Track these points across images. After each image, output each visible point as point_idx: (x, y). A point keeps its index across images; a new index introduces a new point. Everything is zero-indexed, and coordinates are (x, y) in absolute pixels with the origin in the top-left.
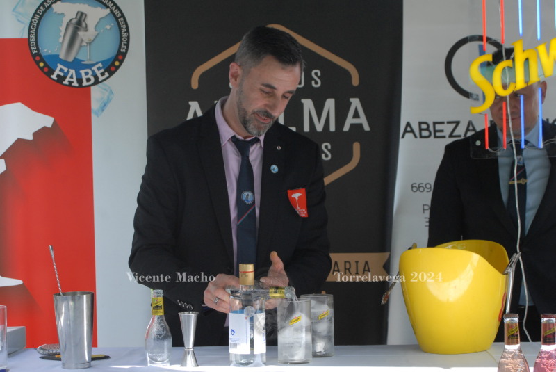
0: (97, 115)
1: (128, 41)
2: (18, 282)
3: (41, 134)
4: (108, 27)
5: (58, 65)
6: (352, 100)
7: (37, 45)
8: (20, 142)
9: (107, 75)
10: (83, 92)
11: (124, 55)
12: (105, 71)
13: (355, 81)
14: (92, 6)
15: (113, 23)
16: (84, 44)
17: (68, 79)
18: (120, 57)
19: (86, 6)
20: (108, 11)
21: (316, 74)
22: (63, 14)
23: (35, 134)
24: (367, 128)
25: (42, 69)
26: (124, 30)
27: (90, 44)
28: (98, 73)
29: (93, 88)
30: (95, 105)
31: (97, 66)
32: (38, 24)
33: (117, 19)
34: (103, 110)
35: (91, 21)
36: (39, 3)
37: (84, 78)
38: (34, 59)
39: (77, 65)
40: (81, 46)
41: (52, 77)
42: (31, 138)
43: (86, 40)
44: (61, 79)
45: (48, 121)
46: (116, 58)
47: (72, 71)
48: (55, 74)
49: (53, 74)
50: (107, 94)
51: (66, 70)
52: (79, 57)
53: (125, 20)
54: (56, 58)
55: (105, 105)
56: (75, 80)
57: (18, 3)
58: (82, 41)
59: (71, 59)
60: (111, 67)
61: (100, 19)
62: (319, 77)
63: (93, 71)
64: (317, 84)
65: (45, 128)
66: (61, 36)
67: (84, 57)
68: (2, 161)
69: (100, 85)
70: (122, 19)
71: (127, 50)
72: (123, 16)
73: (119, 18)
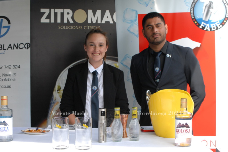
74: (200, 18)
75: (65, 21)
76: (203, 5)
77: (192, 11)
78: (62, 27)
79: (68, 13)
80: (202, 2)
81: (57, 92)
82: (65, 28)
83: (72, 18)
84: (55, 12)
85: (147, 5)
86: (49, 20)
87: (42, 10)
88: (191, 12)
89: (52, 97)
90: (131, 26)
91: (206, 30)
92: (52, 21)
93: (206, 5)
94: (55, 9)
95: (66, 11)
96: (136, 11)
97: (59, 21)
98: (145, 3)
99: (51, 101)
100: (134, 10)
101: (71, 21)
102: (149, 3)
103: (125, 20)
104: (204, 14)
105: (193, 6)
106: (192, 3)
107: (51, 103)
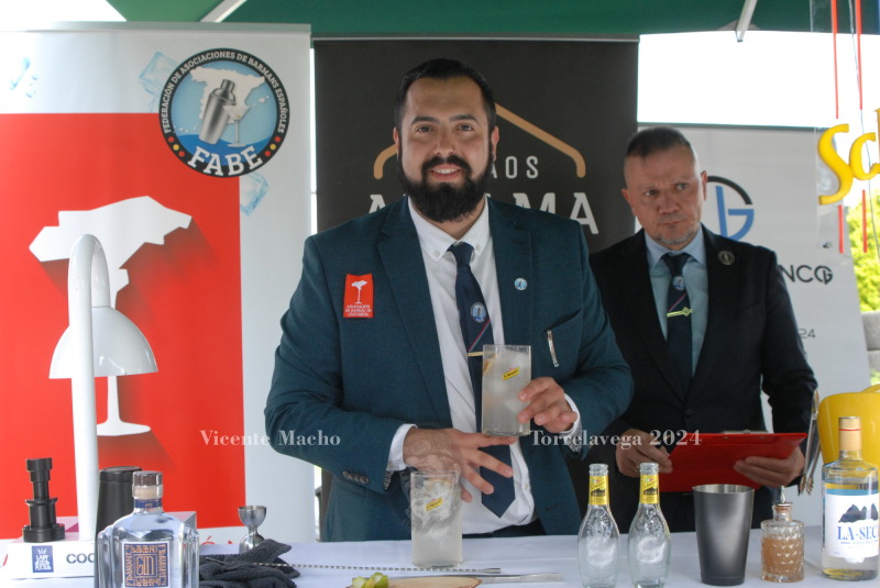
0: (247, 212)
1: (288, 119)
2: (143, 429)
3: (174, 237)
4: (262, 100)
5: (198, 148)
6: (576, 195)
7: (171, 123)
8: (147, 247)
9: (260, 161)
10: (228, 184)
11: (283, 136)
12: (258, 156)
13: (581, 172)
14: (242, 73)
15: (269, 95)
16: (231, 121)
17: (210, 166)
18: (277, 139)
19: (234, 72)
20: (262, 80)
21: (532, 162)
22: (204, 83)
23: (167, 238)
24: (594, 230)
25: (176, 153)
26: (282, 104)
27: (238, 121)
28: (249, 159)
29: (243, 179)
30: (244, 200)
31: (248, 150)
32: (172, 96)
33: (273, 90)
34: (254, 207)
35: (240, 93)
36: (174, 69)
37: (231, 165)
38: (167, 140)
39: (222, 148)
40: (227, 124)
41: (189, 163)
42: (160, 241)
43: (233, 116)
44: (201, 166)
45: (183, 220)
46: (272, 141)
47: (216, 157)
48: (194, 160)
49: (190, 159)
50: (260, 186)
51: (207, 154)
52: (225, 139)
53: (284, 92)
54: (195, 140)
55: (257, 201)
56: (218, 168)
57: (147, 68)
58: (229, 117)
59: (213, 141)
60: (266, 153)
61: (252, 90)
62: (535, 166)
63: (243, 157)
64: (533, 174)
65: (180, 230)
66: (200, 111)
67: (231, 138)
68: (125, 272)
69: (251, 174)
70: (280, 90)
71: (286, 130)
72: (281, 86)
73: (276, 90)
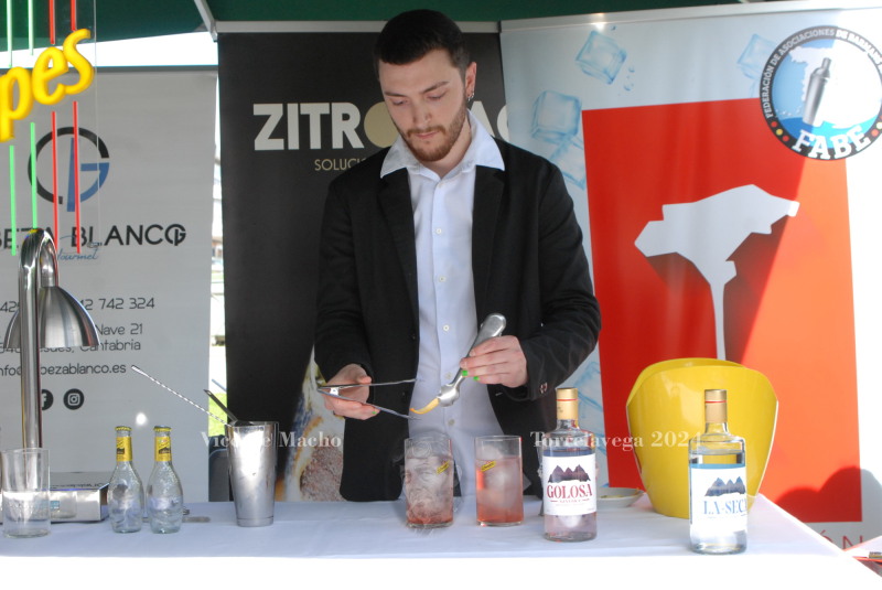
74: (796, 116)
75: (337, 143)
76: (803, 73)
77: (766, 95)
78: (327, 165)
79: (346, 117)
80: (799, 63)
81: (315, 386)
82: (338, 166)
83: (360, 131)
84: (303, 112)
85: (612, 80)
86: (282, 141)
87: (259, 109)
88: (761, 97)
89: (298, 401)
90: (558, 151)
91: (816, 156)
92: (294, 144)
93: (812, 71)
94: (302, 105)
95: (339, 108)
96: (577, 101)
97: (315, 143)
98: (605, 72)
99: (297, 415)
100: (568, 98)
101: (356, 143)
102: (617, 72)
103: (539, 131)
104: (806, 102)
105: (768, 78)
106: (766, 67)
107: (296, 420)
